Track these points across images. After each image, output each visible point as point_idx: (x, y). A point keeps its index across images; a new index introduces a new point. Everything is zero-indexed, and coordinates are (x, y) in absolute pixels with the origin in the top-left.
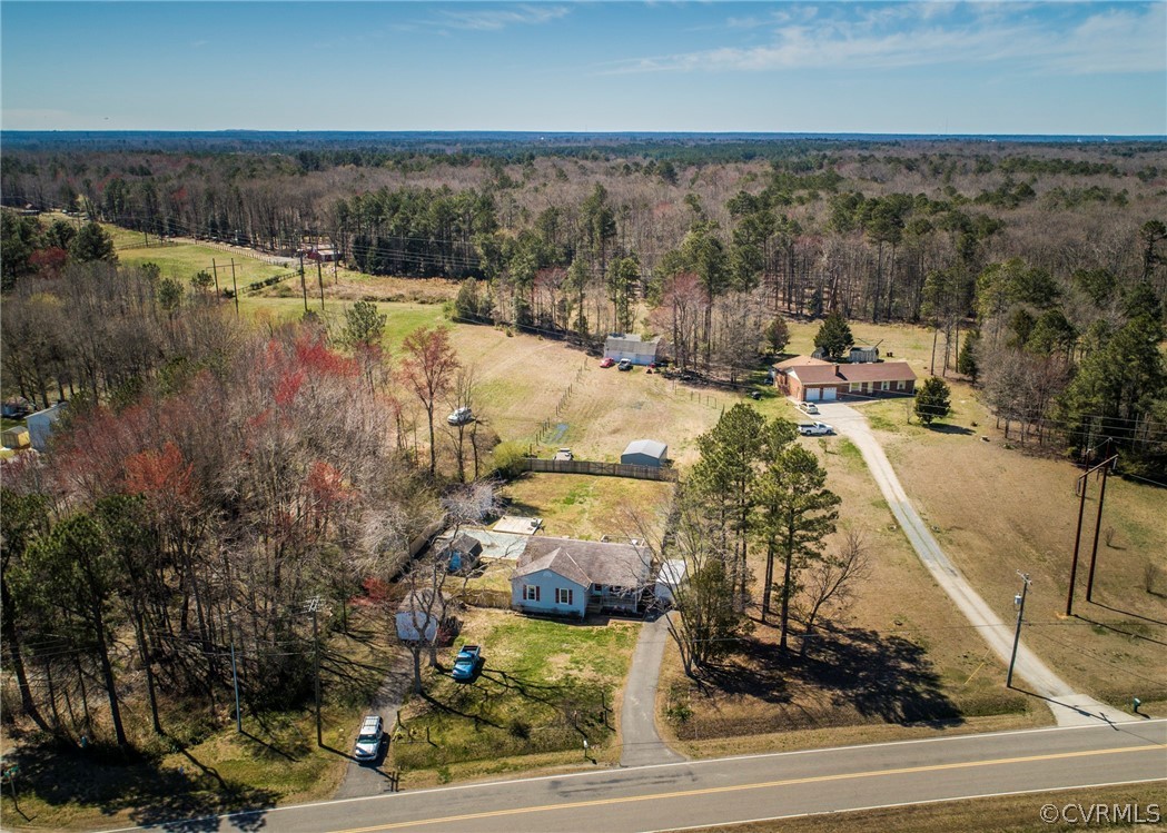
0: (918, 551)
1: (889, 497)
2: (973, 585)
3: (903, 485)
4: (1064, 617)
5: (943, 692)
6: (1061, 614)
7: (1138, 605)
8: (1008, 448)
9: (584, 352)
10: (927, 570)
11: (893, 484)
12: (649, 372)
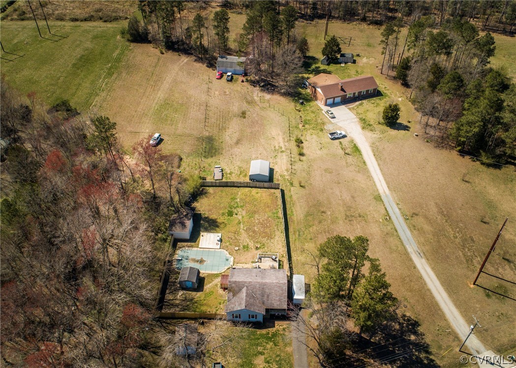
0: (402, 238)
1: (381, 191)
2: (430, 265)
3: (385, 180)
4: (472, 286)
5: (432, 357)
6: (471, 284)
7: (501, 270)
8: (427, 142)
9: (205, 65)
10: (408, 254)
11: (381, 180)
12: (243, 81)
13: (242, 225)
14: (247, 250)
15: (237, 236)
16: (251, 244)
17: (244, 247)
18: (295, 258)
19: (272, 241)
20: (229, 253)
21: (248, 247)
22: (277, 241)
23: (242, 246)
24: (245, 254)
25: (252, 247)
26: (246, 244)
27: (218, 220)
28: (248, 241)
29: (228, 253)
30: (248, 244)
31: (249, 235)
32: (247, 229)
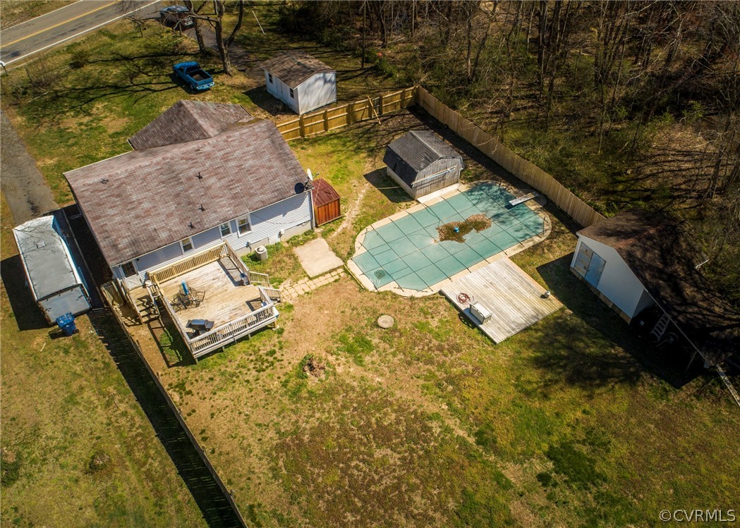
13: (461, 433)
14: (343, 340)
15: (432, 375)
16: (345, 368)
17: (367, 345)
18: (122, 407)
19: (271, 434)
20: (395, 296)
21: (350, 350)
22: (247, 451)
23: (375, 341)
24: (338, 321)
25: (331, 358)
26: (367, 359)
27: (573, 393)
28: (369, 375)
29: (399, 292)
30: (359, 362)
31: (387, 403)
32: (427, 429)
